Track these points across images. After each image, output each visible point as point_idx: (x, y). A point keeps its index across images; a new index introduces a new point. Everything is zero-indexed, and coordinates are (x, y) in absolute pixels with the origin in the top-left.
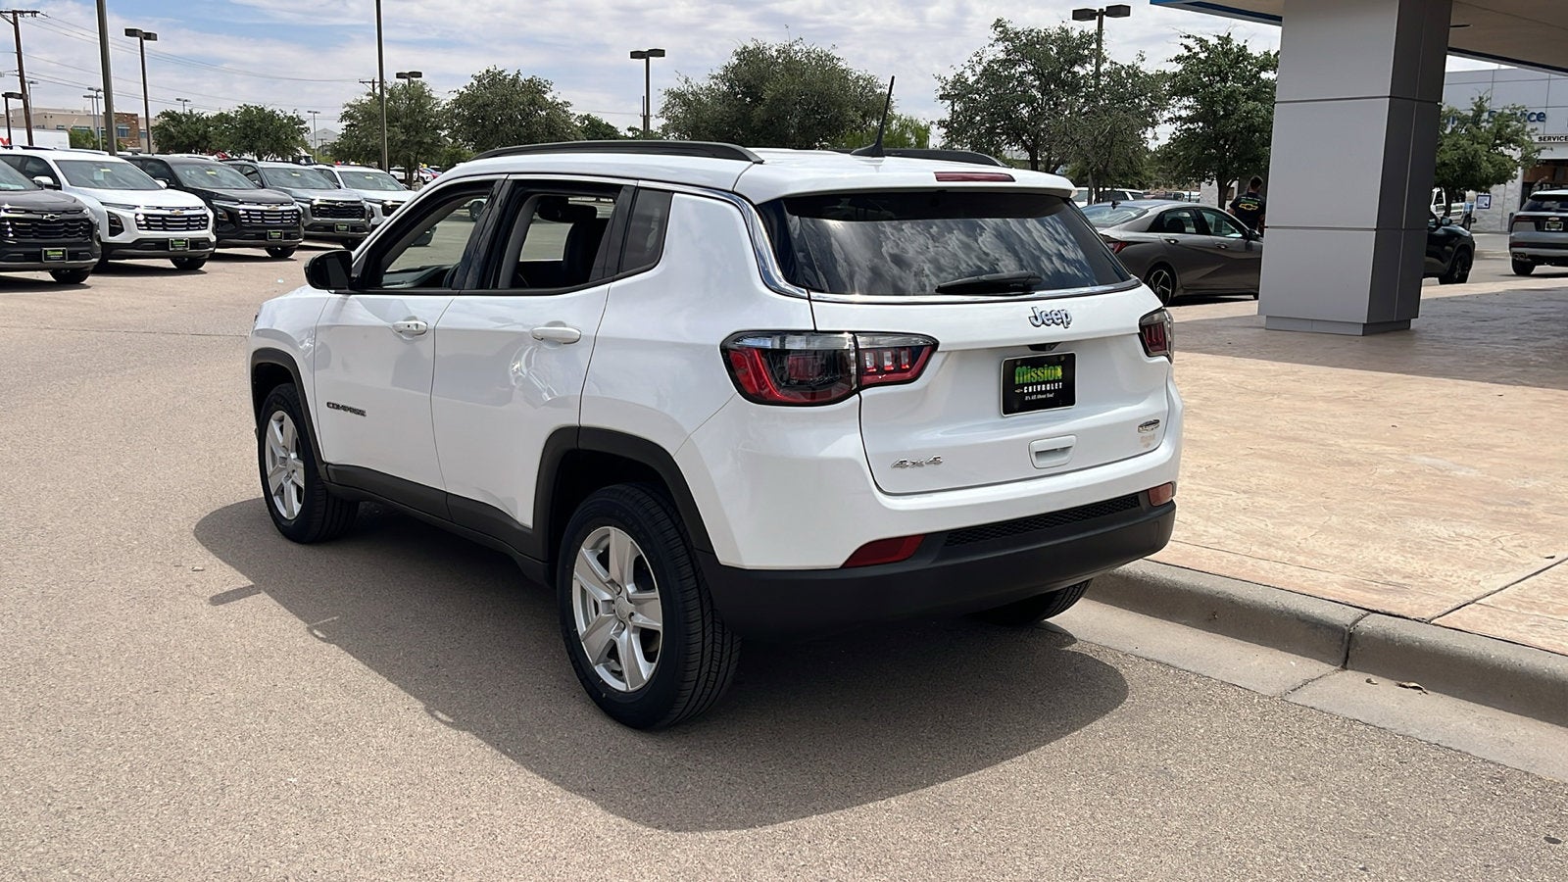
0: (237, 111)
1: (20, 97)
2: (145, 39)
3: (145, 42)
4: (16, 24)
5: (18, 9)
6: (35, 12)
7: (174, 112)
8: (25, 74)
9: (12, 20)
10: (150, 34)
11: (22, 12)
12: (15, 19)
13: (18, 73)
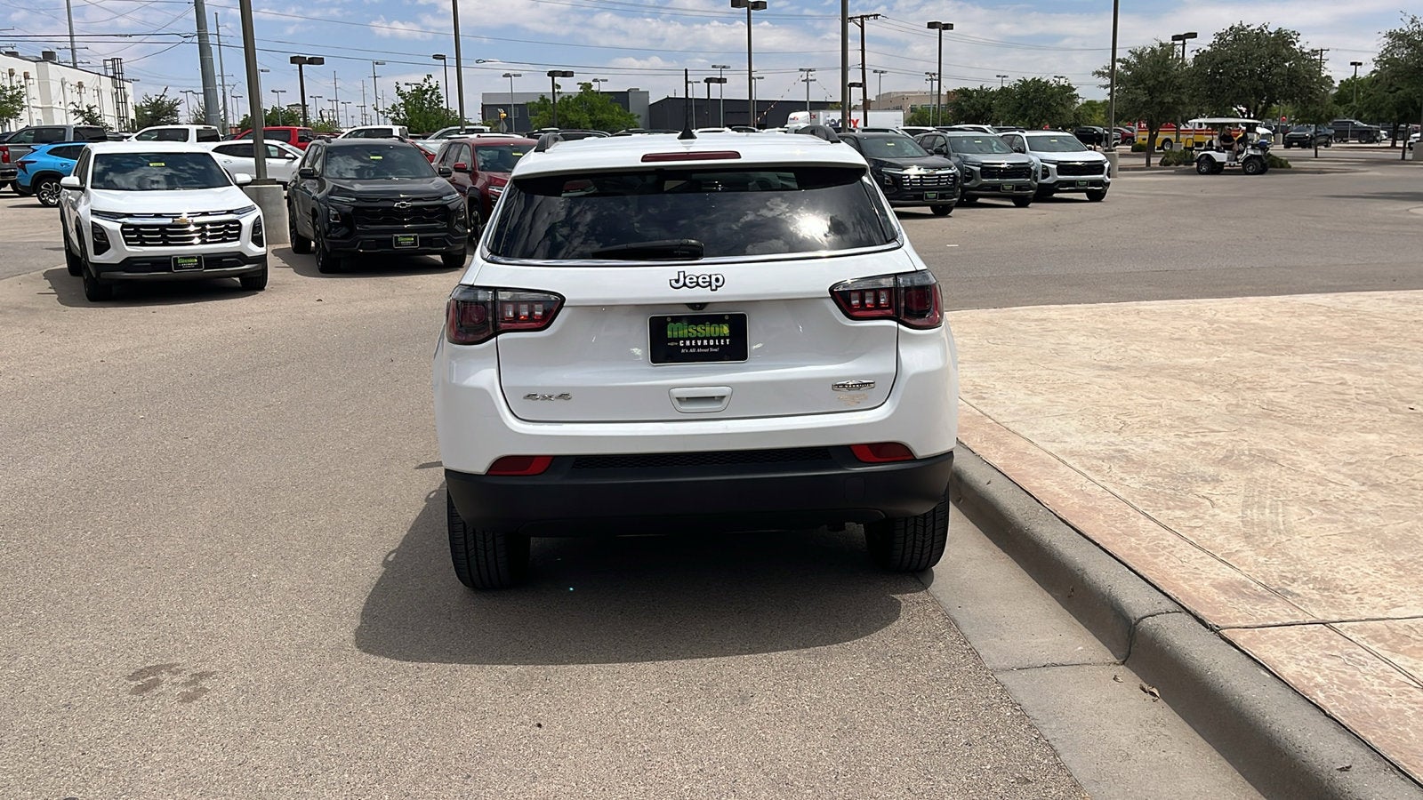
0: (1016, 85)
1: (860, 85)
2: (944, 29)
3: (943, 31)
4: (862, 27)
5: (864, 14)
6: (877, 15)
7: (966, 89)
8: (866, 67)
9: (860, 24)
10: (947, 24)
11: (867, 16)
12: (862, 22)
13: (861, 66)
